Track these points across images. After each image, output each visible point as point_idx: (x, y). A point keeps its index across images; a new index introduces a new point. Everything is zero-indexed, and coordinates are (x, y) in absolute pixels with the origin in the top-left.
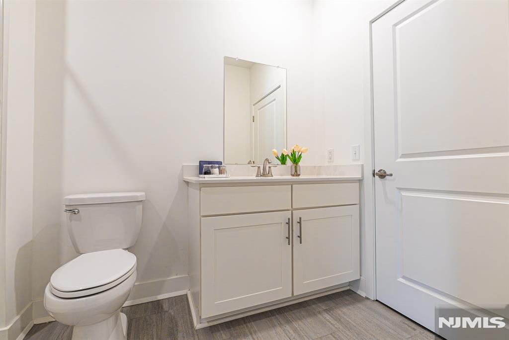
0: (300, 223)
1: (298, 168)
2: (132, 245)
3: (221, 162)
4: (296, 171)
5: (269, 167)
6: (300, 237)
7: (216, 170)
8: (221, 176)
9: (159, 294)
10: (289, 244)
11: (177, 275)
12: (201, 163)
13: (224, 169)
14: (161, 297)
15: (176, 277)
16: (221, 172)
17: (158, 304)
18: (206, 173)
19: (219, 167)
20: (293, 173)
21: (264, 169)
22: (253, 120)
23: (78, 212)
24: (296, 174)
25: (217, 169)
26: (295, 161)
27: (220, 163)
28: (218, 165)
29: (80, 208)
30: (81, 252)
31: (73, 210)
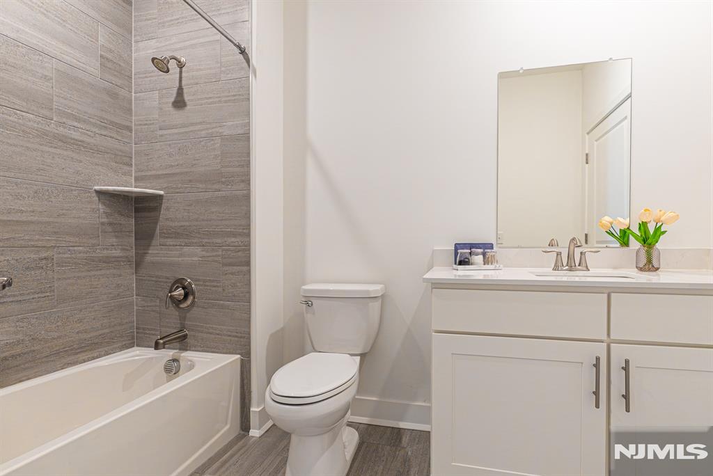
0: (626, 369)
1: (654, 254)
2: (366, 351)
3: (492, 244)
4: (649, 261)
5: (581, 253)
6: (626, 397)
7: (478, 259)
8: (487, 267)
9: (401, 420)
10: (597, 406)
11: (425, 401)
12: (458, 247)
13: (493, 256)
14: (402, 425)
15: (423, 404)
16: (486, 262)
17: (398, 432)
18: (461, 263)
19: (484, 254)
20: (641, 265)
21: (570, 257)
22: (587, 159)
23: (312, 304)
24: (649, 265)
25: (481, 257)
26: (648, 241)
27: (491, 246)
28: (482, 250)
29: (314, 301)
30: (317, 349)
31: (308, 303)
